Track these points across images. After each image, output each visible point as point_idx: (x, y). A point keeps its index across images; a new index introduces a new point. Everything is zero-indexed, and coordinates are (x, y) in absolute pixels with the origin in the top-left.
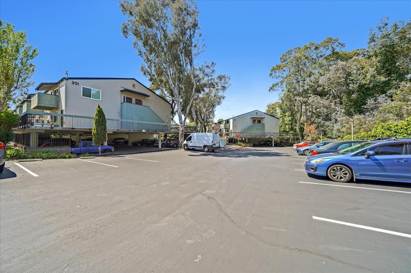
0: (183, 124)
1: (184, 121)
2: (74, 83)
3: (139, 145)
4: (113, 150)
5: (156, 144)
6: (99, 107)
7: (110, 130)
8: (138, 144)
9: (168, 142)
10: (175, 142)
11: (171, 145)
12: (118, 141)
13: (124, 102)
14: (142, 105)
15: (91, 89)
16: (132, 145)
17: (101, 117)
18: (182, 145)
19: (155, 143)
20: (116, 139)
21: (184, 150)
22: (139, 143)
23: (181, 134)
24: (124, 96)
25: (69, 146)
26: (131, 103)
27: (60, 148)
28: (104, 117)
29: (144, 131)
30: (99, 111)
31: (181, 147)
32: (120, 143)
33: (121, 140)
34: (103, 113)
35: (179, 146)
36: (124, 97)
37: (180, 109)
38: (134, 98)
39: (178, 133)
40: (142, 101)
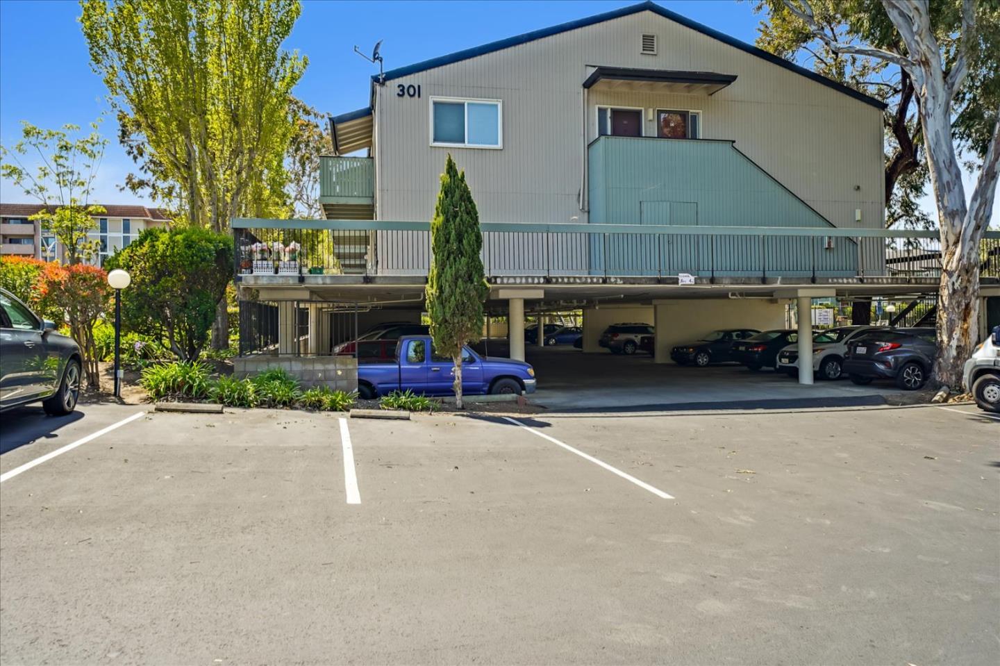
0: (968, 224)
1: (974, 199)
2: (406, 91)
3: (703, 360)
4: (532, 381)
5: (785, 361)
6: (451, 168)
7: (512, 281)
8: (696, 357)
9: (862, 350)
10: (909, 349)
11: (881, 367)
12: (622, 337)
13: (602, 132)
14: (694, 138)
15: (463, 105)
16: (669, 361)
17: (455, 217)
18: (960, 376)
19: (782, 356)
20: (615, 330)
21: (976, 411)
22: (700, 348)
23: (951, 296)
24: (600, 110)
25: (354, 357)
26: (638, 134)
27: (324, 364)
28: (468, 213)
29: (686, 280)
30: (447, 191)
31: (956, 390)
32: (630, 349)
33: (632, 336)
34: (466, 197)
35: (940, 376)
36: (602, 112)
37: (939, 112)
38: (651, 111)
39: (934, 290)
40: (694, 118)
